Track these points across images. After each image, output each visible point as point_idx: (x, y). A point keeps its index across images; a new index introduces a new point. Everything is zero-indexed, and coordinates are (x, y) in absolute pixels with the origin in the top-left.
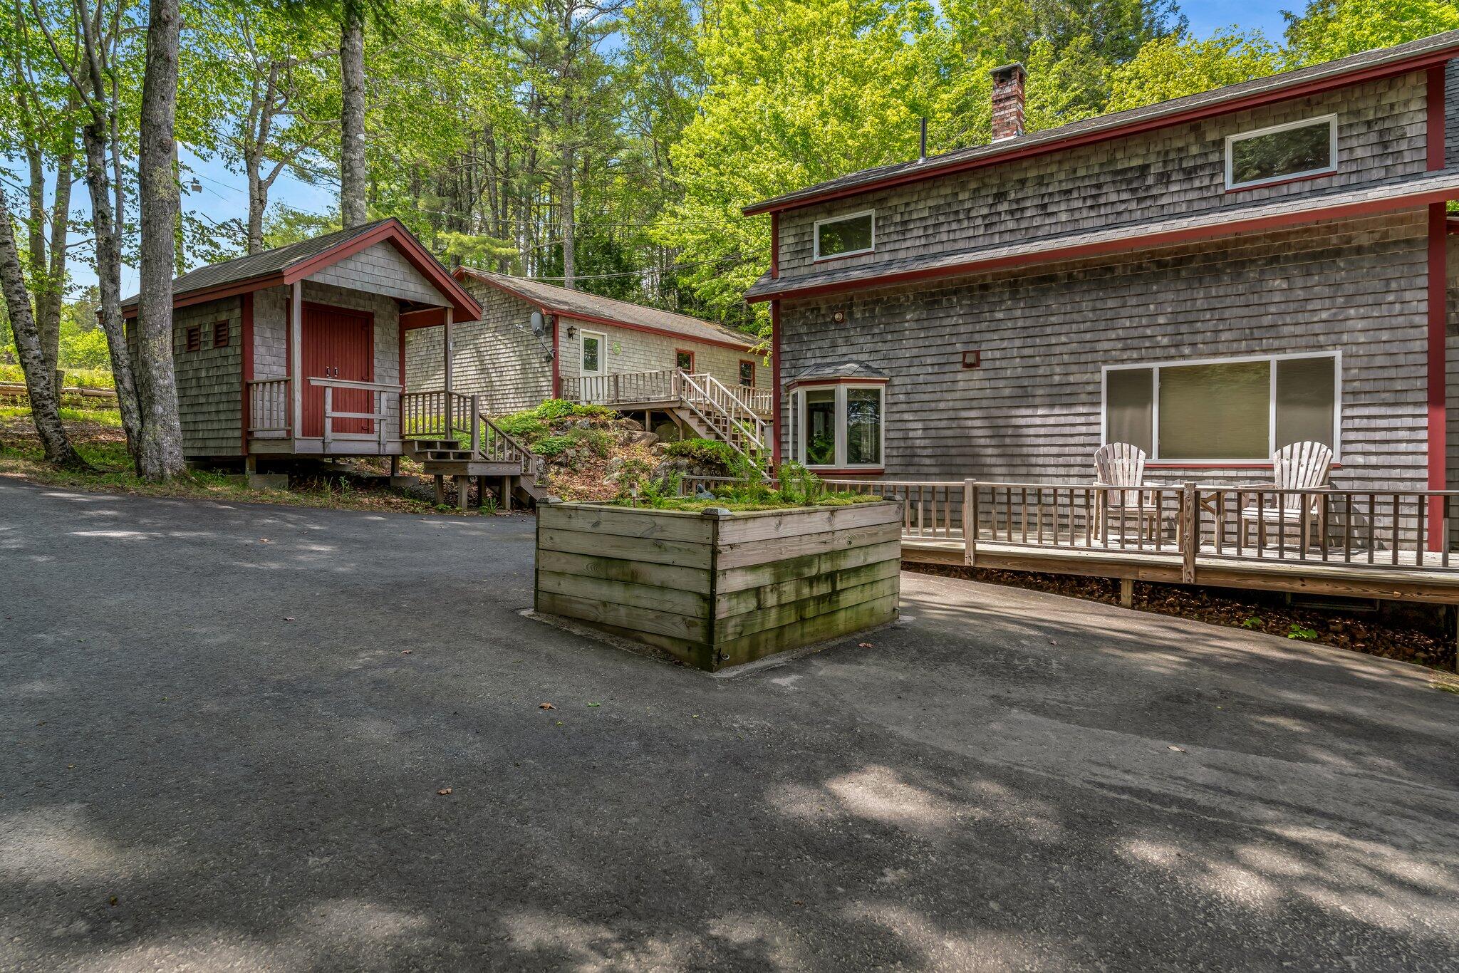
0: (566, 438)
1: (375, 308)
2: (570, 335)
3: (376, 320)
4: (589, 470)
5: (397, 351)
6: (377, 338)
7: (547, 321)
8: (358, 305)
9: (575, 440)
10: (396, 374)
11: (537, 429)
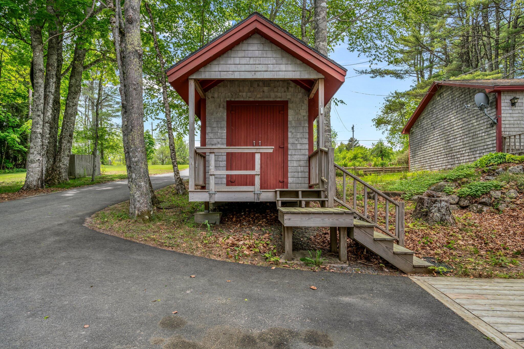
0: (494, 181)
1: (289, 97)
2: (513, 104)
3: (290, 105)
4: (514, 210)
5: (307, 125)
6: (290, 118)
7: (491, 98)
8: (276, 97)
9: (503, 183)
10: (306, 141)
11: (467, 176)
